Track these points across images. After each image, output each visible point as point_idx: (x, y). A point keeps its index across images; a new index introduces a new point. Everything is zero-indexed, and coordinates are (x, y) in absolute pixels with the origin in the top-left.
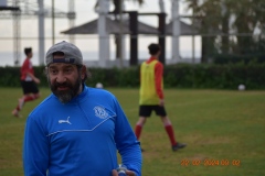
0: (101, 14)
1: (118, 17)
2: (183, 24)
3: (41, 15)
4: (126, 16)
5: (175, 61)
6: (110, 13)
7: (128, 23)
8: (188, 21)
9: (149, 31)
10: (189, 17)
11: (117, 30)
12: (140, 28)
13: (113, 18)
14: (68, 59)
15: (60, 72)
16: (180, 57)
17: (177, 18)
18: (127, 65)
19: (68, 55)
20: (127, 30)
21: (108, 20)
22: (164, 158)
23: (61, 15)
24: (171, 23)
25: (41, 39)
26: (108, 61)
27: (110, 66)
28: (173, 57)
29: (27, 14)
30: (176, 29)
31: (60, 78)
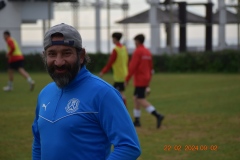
0: (152, 5)
1: (168, 7)
2: (229, 13)
3: (98, 7)
4: (176, 7)
5: (222, 48)
6: (161, 4)
7: (177, 13)
8: (234, 11)
9: (197, 20)
10: (235, 7)
11: (167, 19)
12: (189, 17)
13: (163, 8)
14: (67, 41)
15: (59, 55)
16: (226, 44)
17: (223, 7)
18: (176, 52)
19: (67, 37)
20: (176, 19)
21: (159, 11)
22: (211, 138)
23: (116, 6)
24: (218, 12)
25: (98, 28)
26: (159, 49)
27: (161, 53)
28: (220, 44)
29: (85, 5)
30: (223, 18)
31: (58, 61)
